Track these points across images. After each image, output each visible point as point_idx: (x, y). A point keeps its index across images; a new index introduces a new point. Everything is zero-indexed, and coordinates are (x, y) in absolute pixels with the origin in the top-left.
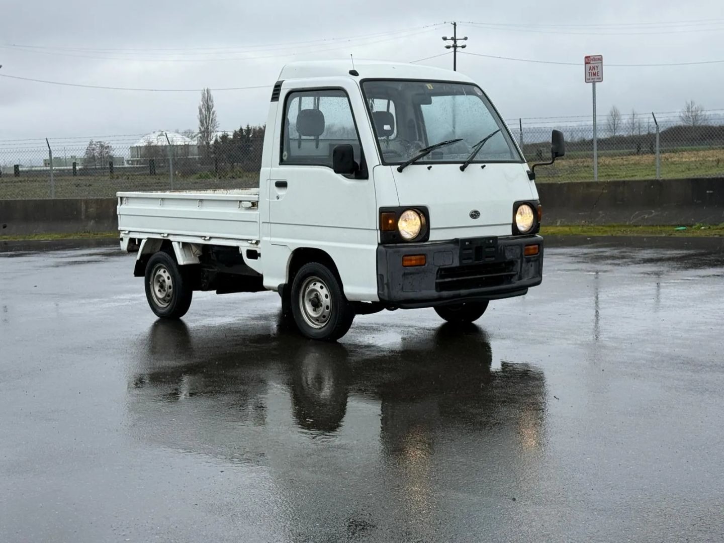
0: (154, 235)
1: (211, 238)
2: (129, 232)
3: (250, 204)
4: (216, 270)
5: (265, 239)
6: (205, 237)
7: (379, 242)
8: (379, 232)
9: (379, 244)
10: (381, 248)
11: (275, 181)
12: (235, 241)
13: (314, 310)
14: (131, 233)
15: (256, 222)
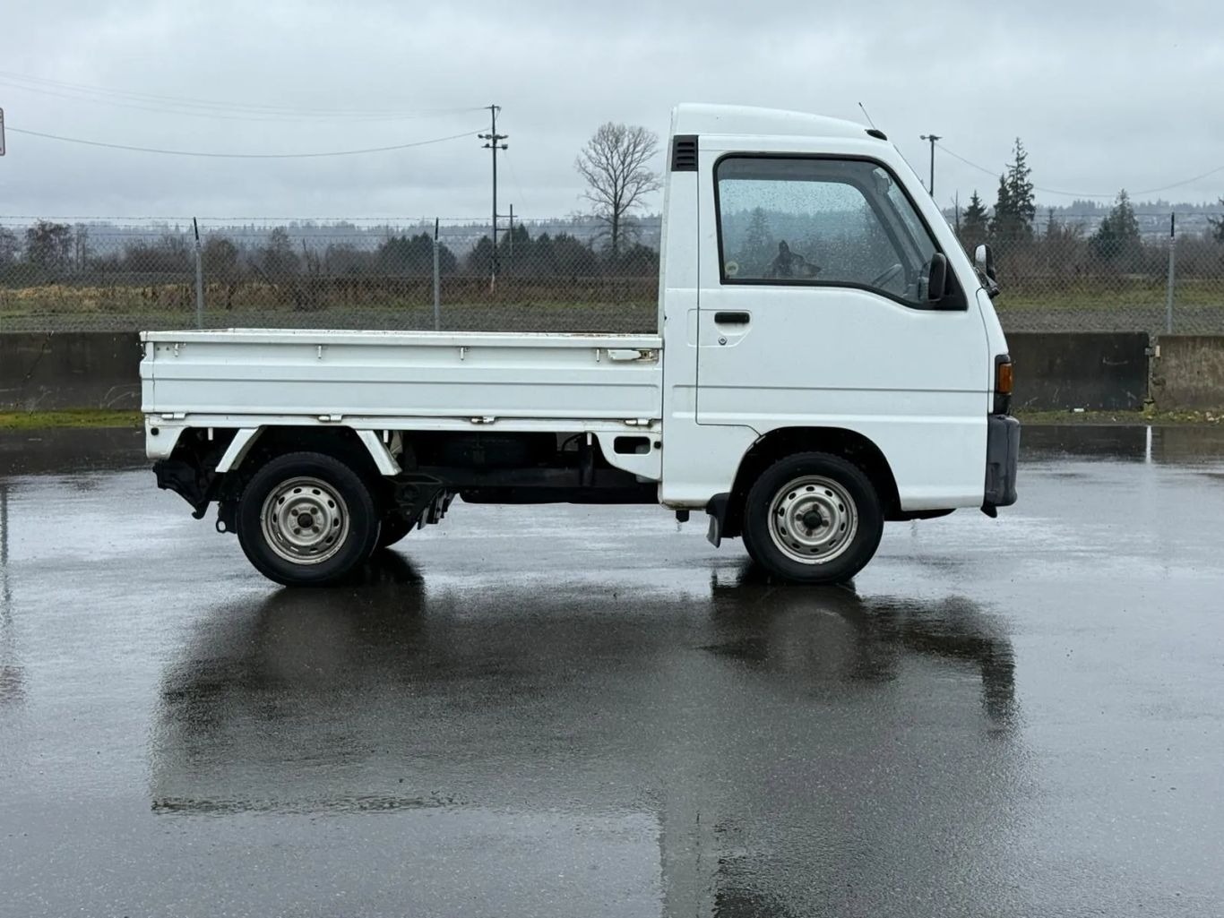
0: (285, 418)
1: (497, 418)
2: (188, 414)
3: (637, 354)
4: (441, 482)
5: (677, 415)
6: (481, 418)
7: (991, 410)
8: (992, 396)
9: (989, 415)
10: (995, 421)
11: (715, 313)
12: (580, 422)
13: (809, 534)
14: (190, 417)
15: (655, 386)
